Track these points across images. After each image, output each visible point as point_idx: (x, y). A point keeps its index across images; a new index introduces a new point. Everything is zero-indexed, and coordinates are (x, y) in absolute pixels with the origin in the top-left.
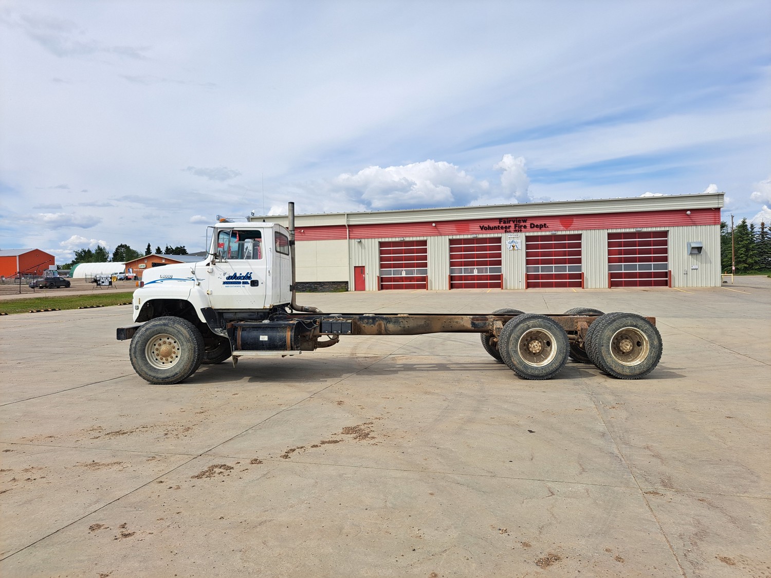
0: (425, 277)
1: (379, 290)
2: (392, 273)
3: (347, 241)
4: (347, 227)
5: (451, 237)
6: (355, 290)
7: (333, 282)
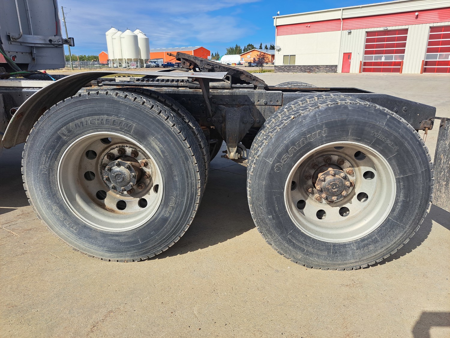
0: (401, 62)
1: (360, 73)
2: (373, 58)
3: (340, 32)
4: (342, 20)
5: (432, 25)
6: (342, 72)
7: (326, 66)
